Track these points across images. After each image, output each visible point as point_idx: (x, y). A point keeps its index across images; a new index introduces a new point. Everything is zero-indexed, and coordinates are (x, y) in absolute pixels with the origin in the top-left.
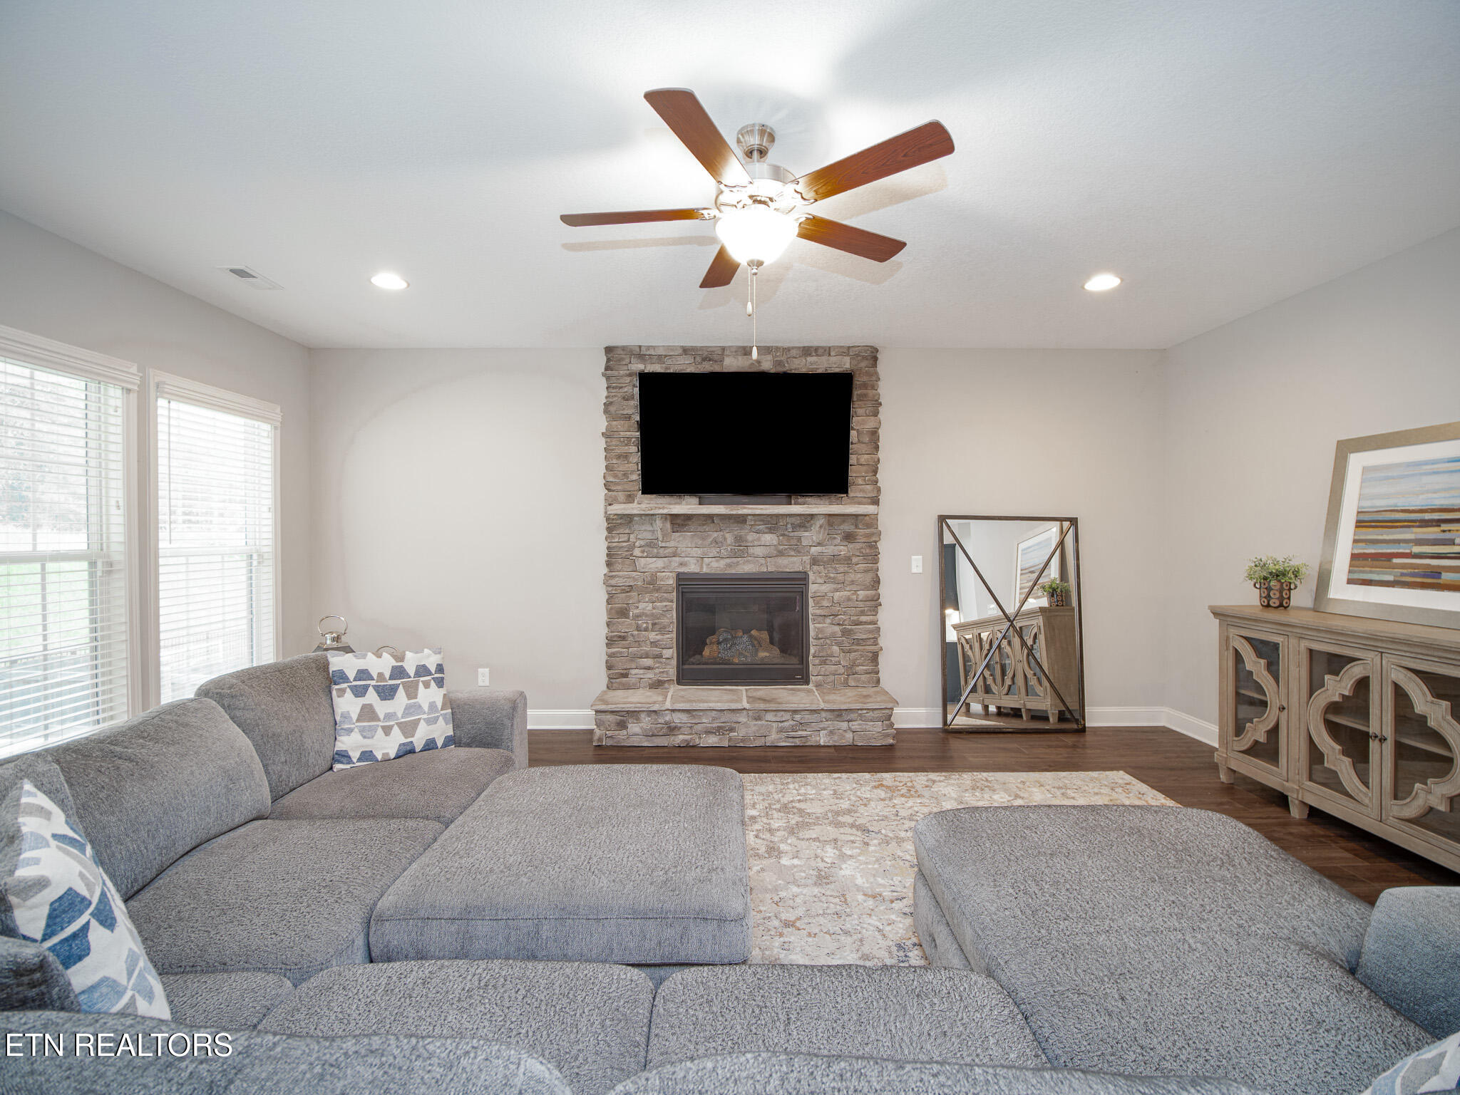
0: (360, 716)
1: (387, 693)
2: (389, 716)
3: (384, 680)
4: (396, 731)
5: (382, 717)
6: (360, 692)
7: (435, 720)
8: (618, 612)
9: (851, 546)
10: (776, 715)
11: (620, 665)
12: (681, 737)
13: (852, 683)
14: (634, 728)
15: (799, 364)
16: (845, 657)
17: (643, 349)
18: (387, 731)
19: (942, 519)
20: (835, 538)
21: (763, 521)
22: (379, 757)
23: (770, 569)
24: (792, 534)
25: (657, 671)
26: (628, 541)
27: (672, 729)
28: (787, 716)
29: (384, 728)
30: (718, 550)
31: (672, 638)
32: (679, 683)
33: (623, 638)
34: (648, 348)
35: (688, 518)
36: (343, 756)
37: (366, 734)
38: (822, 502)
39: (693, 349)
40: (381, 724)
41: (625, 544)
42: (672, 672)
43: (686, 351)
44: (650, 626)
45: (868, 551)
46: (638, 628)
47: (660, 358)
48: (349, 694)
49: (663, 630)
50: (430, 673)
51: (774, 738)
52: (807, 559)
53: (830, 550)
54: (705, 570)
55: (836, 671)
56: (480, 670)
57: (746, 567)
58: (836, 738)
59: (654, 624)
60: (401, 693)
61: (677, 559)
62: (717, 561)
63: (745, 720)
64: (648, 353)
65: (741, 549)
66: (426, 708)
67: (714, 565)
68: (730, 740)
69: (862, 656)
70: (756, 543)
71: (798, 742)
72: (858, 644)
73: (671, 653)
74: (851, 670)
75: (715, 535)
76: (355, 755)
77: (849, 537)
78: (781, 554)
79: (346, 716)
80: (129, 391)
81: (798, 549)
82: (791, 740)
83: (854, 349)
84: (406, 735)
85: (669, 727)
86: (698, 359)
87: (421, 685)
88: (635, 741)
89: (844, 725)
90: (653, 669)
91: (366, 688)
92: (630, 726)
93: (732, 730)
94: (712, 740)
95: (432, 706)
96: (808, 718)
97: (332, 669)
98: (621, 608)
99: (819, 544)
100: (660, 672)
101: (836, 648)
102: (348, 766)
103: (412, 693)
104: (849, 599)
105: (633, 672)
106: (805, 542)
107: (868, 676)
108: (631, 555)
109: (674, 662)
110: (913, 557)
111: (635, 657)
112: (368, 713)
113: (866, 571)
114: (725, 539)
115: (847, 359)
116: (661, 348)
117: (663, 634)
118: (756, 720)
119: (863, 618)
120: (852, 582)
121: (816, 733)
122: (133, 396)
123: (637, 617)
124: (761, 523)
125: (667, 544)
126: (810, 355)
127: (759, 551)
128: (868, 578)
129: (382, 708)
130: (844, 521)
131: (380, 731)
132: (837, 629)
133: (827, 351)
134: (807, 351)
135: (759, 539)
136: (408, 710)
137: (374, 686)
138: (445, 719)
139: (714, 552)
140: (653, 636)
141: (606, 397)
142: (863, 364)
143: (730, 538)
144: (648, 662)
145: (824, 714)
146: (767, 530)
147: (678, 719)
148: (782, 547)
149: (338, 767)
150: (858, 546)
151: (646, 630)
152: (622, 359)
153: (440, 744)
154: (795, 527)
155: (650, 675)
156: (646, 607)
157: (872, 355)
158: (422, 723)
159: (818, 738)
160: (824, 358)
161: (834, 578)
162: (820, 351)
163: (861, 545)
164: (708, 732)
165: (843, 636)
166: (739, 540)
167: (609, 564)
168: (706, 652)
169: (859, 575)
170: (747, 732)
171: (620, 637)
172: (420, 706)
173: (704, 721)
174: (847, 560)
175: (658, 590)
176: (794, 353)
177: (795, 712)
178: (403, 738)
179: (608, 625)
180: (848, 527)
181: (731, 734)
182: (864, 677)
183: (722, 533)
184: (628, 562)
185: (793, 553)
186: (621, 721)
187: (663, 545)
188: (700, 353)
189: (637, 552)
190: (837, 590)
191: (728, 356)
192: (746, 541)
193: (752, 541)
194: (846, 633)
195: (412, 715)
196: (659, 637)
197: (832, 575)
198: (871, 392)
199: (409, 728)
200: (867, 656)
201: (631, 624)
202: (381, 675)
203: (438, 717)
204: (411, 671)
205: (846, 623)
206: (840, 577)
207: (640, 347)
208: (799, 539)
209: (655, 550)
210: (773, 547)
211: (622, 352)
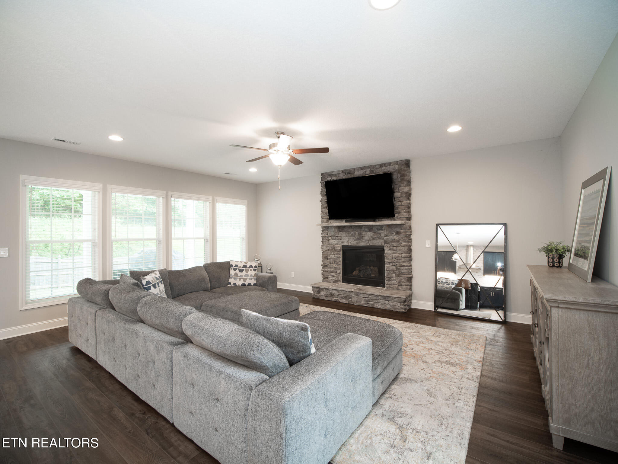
0: (234, 275)
1: (241, 271)
2: (241, 276)
3: (241, 268)
4: (242, 280)
5: (239, 276)
6: (235, 270)
7: (251, 279)
8: (325, 258)
9: (399, 236)
10: (363, 295)
11: (326, 274)
12: (335, 298)
13: (400, 288)
14: (322, 293)
15: (379, 171)
16: (397, 278)
17: (331, 173)
18: (240, 279)
19: (438, 225)
20: (393, 233)
21: (367, 227)
22: (237, 285)
23: (370, 245)
24: (377, 232)
25: (336, 277)
26: (327, 234)
27: (332, 295)
28: (367, 296)
29: (239, 279)
30: (353, 237)
31: (340, 267)
32: (343, 282)
33: (326, 266)
34: (332, 172)
35: (344, 227)
36: (230, 283)
37: (235, 279)
38: (388, 220)
39: (345, 170)
40: (239, 278)
41: (326, 236)
42: (340, 277)
43: (343, 171)
44: (333, 263)
45: (405, 238)
46: (330, 263)
47: (336, 175)
48: (233, 270)
49: (337, 264)
50: (253, 267)
51: (363, 303)
52: (383, 241)
53: (390, 238)
54: (350, 245)
55: (394, 283)
56: (292, 272)
57: (363, 244)
58: (383, 306)
59: (334, 262)
60: (244, 271)
61: (341, 241)
62: (353, 241)
63: (354, 295)
64: (332, 174)
65: (360, 238)
66: (250, 275)
67: (353, 243)
68: (349, 301)
69: (403, 278)
70: (365, 235)
71: (370, 306)
72: (403, 274)
73: (340, 271)
74: (400, 283)
75: (352, 232)
76: (232, 284)
77: (398, 233)
78: (373, 239)
79: (231, 274)
80: (210, 202)
81: (379, 237)
82: (368, 305)
83: (399, 162)
84: (244, 281)
85: (331, 295)
86: (346, 174)
87: (250, 270)
88: (322, 298)
89: (387, 302)
90: (334, 276)
91: (236, 269)
92: (321, 293)
93: (350, 298)
94: (343, 301)
95: (251, 275)
96: (374, 297)
97: (231, 264)
98: (325, 256)
99: (386, 236)
100: (337, 278)
101: (394, 275)
102: (230, 286)
103: (247, 271)
104: (398, 257)
105: (329, 277)
106: (382, 235)
107: (406, 286)
108: (328, 239)
109: (341, 275)
110: (427, 241)
111: (329, 272)
112: (236, 275)
113: (405, 246)
114: (356, 234)
115: (397, 166)
116: (336, 172)
117: (337, 265)
118: (357, 296)
119: (404, 264)
120: (400, 250)
121: (377, 303)
122: (211, 203)
123: (330, 259)
124: (367, 228)
125: (338, 236)
126: (383, 167)
127: (366, 238)
128: (406, 249)
129: (239, 274)
130: (396, 227)
131: (238, 279)
132: (394, 268)
133: (389, 164)
134: (382, 165)
135: (366, 234)
136: (246, 275)
137: (238, 269)
138: (254, 279)
139: (352, 238)
140: (335, 266)
141: (321, 189)
142: (402, 167)
143: (357, 233)
144: (333, 274)
145: (379, 297)
146: (368, 231)
147: (334, 292)
148: (374, 237)
149: (228, 285)
150: (401, 236)
151: (332, 263)
152: (325, 177)
153: (252, 285)
154: (378, 230)
155: (334, 278)
156: (332, 256)
157: (407, 163)
158: (248, 279)
159: (377, 306)
160: (388, 167)
161: (392, 248)
162: (387, 165)
163: (403, 236)
164: (342, 298)
165: (396, 270)
166: (360, 234)
167: (322, 242)
168: (354, 273)
169: (402, 248)
170: (354, 300)
171: (325, 265)
172: (248, 275)
173: (341, 294)
174: (398, 242)
175: (336, 251)
176: (377, 167)
177: (370, 295)
178: (243, 281)
179: (322, 261)
180: (397, 229)
181: (350, 300)
182: (404, 287)
183: (354, 232)
184: (327, 241)
185: (378, 239)
186: (319, 291)
187: (337, 236)
188: (347, 171)
189: (330, 238)
190: (394, 253)
191: (356, 171)
192: (362, 235)
193: (364, 235)
194: (397, 269)
195: (246, 277)
196: (336, 266)
197: (392, 247)
198: (406, 177)
199: (245, 280)
200: (406, 279)
201: (328, 261)
202: (240, 266)
203: (252, 278)
204: (248, 266)
205: (398, 265)
206: (395, 248)
207: (330, 172)
208: (380, 234)
209: (335, 238)
210: (371, 237)
211: (325, 175)
